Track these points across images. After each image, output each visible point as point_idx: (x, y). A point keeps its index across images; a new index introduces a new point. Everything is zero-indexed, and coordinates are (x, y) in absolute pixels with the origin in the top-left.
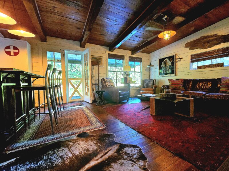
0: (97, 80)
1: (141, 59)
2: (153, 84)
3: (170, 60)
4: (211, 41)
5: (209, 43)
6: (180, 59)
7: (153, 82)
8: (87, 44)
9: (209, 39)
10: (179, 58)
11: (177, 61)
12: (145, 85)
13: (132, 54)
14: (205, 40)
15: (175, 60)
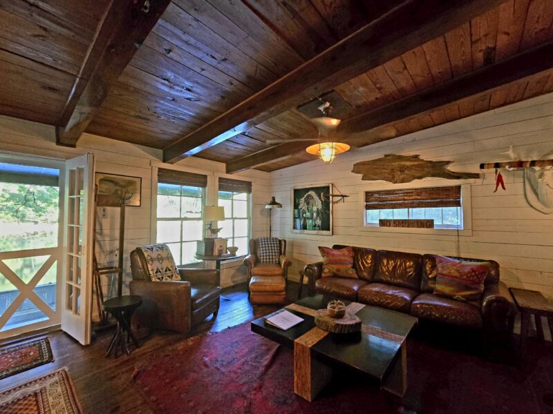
0: (117, 252)
1: (249, 184)
2: (281, 253)
3: (319, 196)
4: (408, 168)
5: (404, 171)
6: (343, 196)
7: (281, 245)
8: (85, 136)
9: (403, 163)
10: (338, 194)
11: (337, 202)
12: (258, 255)
13: (228, 171)
14: (396, 164)
15: (331, 197)
